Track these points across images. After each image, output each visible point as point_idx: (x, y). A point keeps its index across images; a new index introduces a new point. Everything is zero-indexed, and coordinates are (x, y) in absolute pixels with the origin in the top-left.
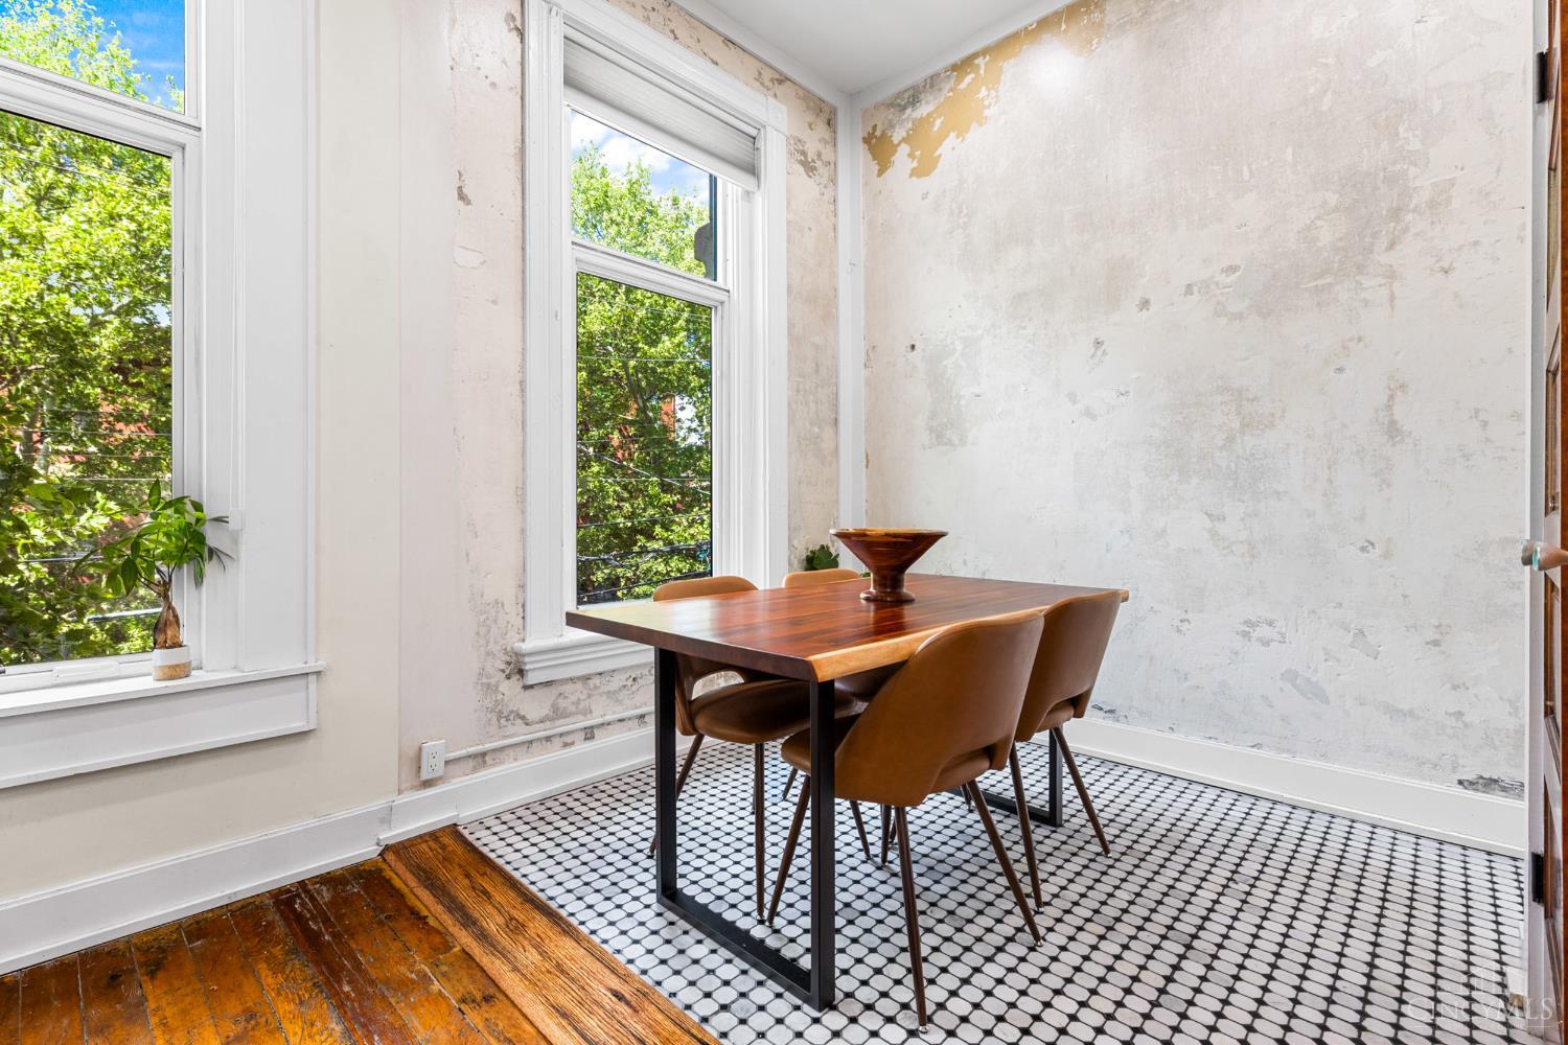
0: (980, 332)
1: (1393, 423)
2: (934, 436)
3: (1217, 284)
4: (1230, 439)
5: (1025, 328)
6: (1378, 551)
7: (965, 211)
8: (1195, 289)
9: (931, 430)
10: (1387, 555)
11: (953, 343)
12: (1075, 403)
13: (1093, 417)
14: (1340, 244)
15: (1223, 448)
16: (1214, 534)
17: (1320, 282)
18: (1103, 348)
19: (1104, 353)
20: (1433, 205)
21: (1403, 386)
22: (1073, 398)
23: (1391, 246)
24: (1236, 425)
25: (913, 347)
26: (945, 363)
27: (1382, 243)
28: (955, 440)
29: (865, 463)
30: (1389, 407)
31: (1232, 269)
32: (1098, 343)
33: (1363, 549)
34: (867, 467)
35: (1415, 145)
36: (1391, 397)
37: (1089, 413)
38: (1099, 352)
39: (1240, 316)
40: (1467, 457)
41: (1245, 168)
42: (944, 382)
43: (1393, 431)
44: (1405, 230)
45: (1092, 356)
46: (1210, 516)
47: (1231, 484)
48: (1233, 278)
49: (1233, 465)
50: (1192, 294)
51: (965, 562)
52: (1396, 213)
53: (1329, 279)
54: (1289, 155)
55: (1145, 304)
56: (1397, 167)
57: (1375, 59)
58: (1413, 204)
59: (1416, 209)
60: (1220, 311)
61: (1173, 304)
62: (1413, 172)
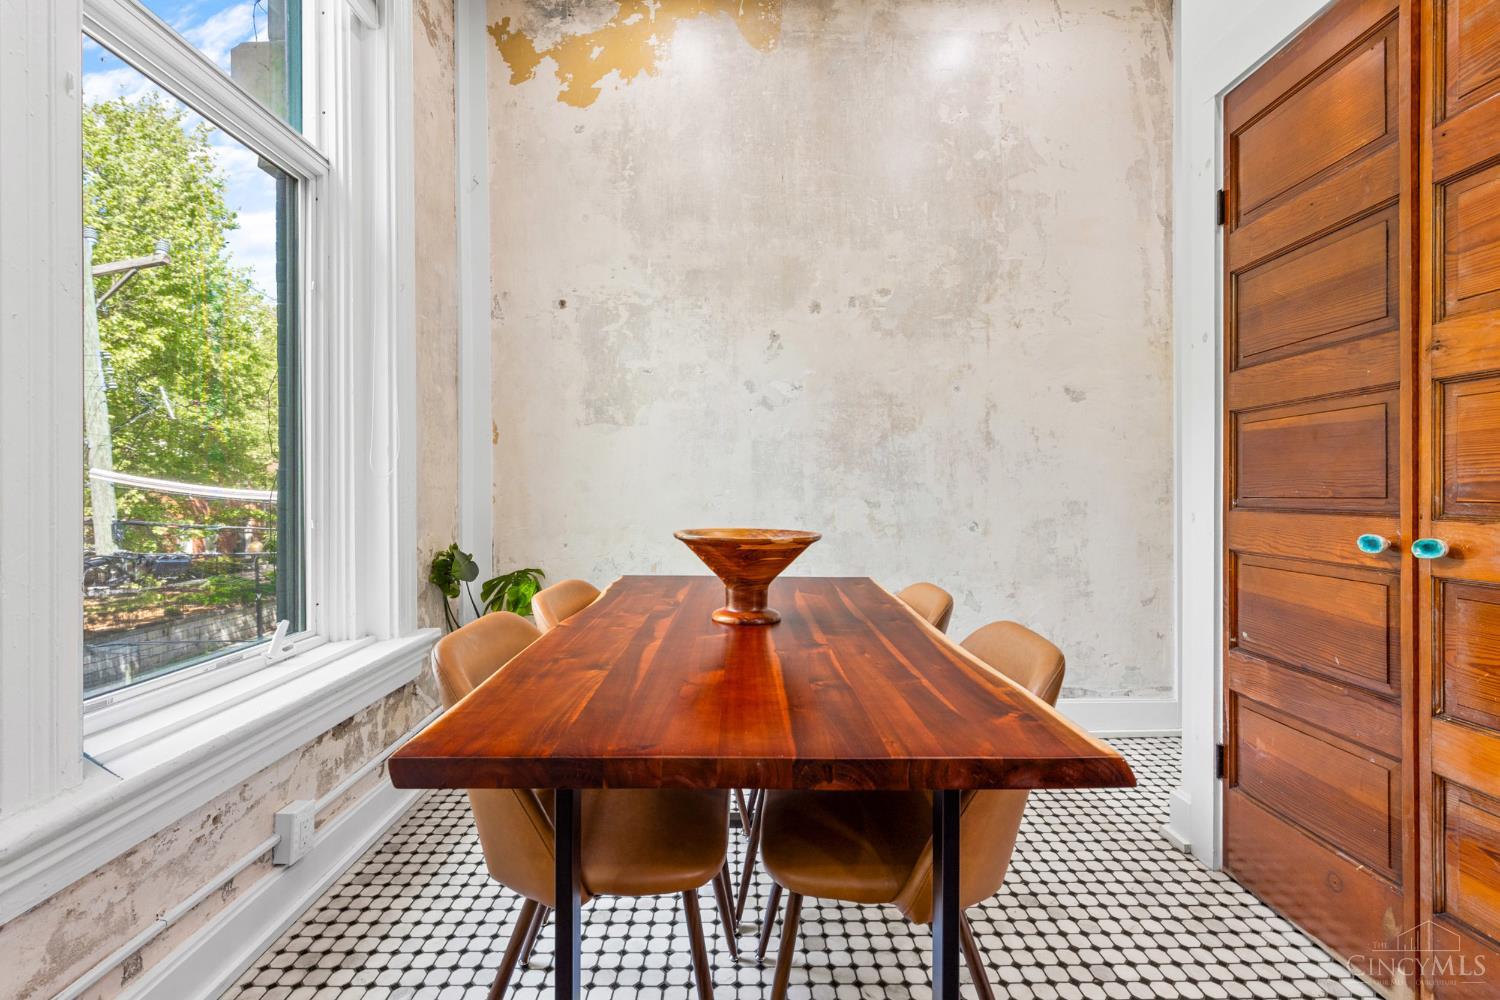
0: (649, 301)
1: (988, 433)
2: (592, 411)
3: (874, 302)
4: (884, 437)
5: (700, 307)
6: (980, 530)
7: (631, 164)
8: (857, 303)
9: (588, 404)
10: (985, 533)
11: (616, 308)
12: (752, 391)
13: (770, 408)
14: (958, 290)
15: (878, 444)
16: (871, 518)
17: (944, 317)
18: (778, 342)
19: (780, 347)
20: (1010, 276)
21: (994, 406)
22: (750, 386)
23: (988, 300)
24: (888, 425)
25: (562, 304)
26: (606, 329)
27: (982, 297)
28: (620, 417)
29: (492, 437)
30: (987, 421)
31: (884, 292)
32: (774, 336)
33: (972, 529)
34: (495, 441)
35: (1001, 228)
36: (988, 413)
37: (765, 403)
38: (775, 345)
39: (890, 333)
40: (1028, 461)
41: (895, 209)
42: (606, 351)
43: (989, 439)
44: (996, 290)
45: (768, 348)
46: (868, 503)
47: (884, 476)
48: (884, 300)
49: (886, 460)
50: (854, 306)
51: (632, 556)
52: (990, 276)
53: (950, 316)
54: (925, 208)
55: (816, 307)
56: (991, 242)
57: (980, 155)
58: (999, 272)
59: (1001, 277)
60: (876, 326)
61: (839, 312)
62: (1000, 248)
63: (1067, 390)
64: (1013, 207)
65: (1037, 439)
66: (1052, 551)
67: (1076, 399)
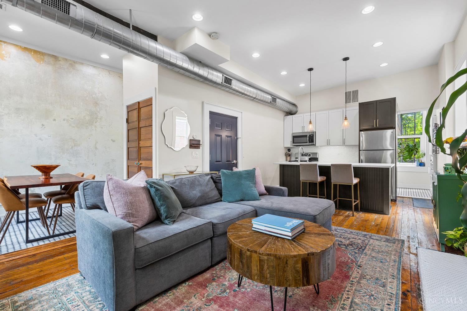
3: (70, 120)
4: (72, 147)
5: (20, 117)
8: (65, 120)
10: (95, 165)
13: (42, 140)
14: (89, 120)
15: (71, 149)
16: (69, 163)
19: (45, 127)
20: (100, 119)
21: (97, 142)
22: (36, 135)
23: (96, 123)
24: (73, 145)
27: (95, 122)
30: (96, 145)
31: (72, 119)
32: (43, 125)
33: (93, 165)
35: (98, 110)
36: (96, 144)
37: (40, 139)
38: (43, 127)
39: (74, 127)
40: (104, 152)
43: (96, 148)
44: (97, 121)
45: (41, 128)
46: (69, 160)
47: (72, 155)
48: (72, 120)
49: (73, 152)
50: (65, 121)
52: (96, 118)
53: (87, 125)
54: (82, 103)
55: (55, 120)
56: (96, 112)
57: (94, 96)
58: (98, 118)
59: (98, 119)
60: (70, 125)
61: (61, 122)
62: (98, 113)
63: (112, 140)
64: (101, 106)
65: (106, 148)
66: (109, 168)
67: (113, 142)
